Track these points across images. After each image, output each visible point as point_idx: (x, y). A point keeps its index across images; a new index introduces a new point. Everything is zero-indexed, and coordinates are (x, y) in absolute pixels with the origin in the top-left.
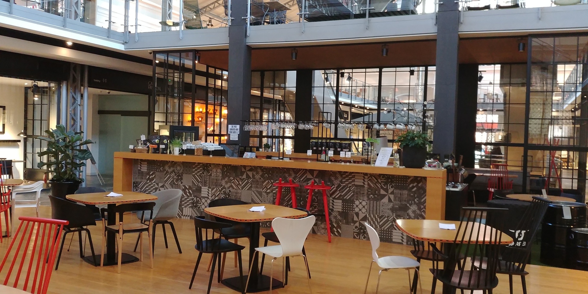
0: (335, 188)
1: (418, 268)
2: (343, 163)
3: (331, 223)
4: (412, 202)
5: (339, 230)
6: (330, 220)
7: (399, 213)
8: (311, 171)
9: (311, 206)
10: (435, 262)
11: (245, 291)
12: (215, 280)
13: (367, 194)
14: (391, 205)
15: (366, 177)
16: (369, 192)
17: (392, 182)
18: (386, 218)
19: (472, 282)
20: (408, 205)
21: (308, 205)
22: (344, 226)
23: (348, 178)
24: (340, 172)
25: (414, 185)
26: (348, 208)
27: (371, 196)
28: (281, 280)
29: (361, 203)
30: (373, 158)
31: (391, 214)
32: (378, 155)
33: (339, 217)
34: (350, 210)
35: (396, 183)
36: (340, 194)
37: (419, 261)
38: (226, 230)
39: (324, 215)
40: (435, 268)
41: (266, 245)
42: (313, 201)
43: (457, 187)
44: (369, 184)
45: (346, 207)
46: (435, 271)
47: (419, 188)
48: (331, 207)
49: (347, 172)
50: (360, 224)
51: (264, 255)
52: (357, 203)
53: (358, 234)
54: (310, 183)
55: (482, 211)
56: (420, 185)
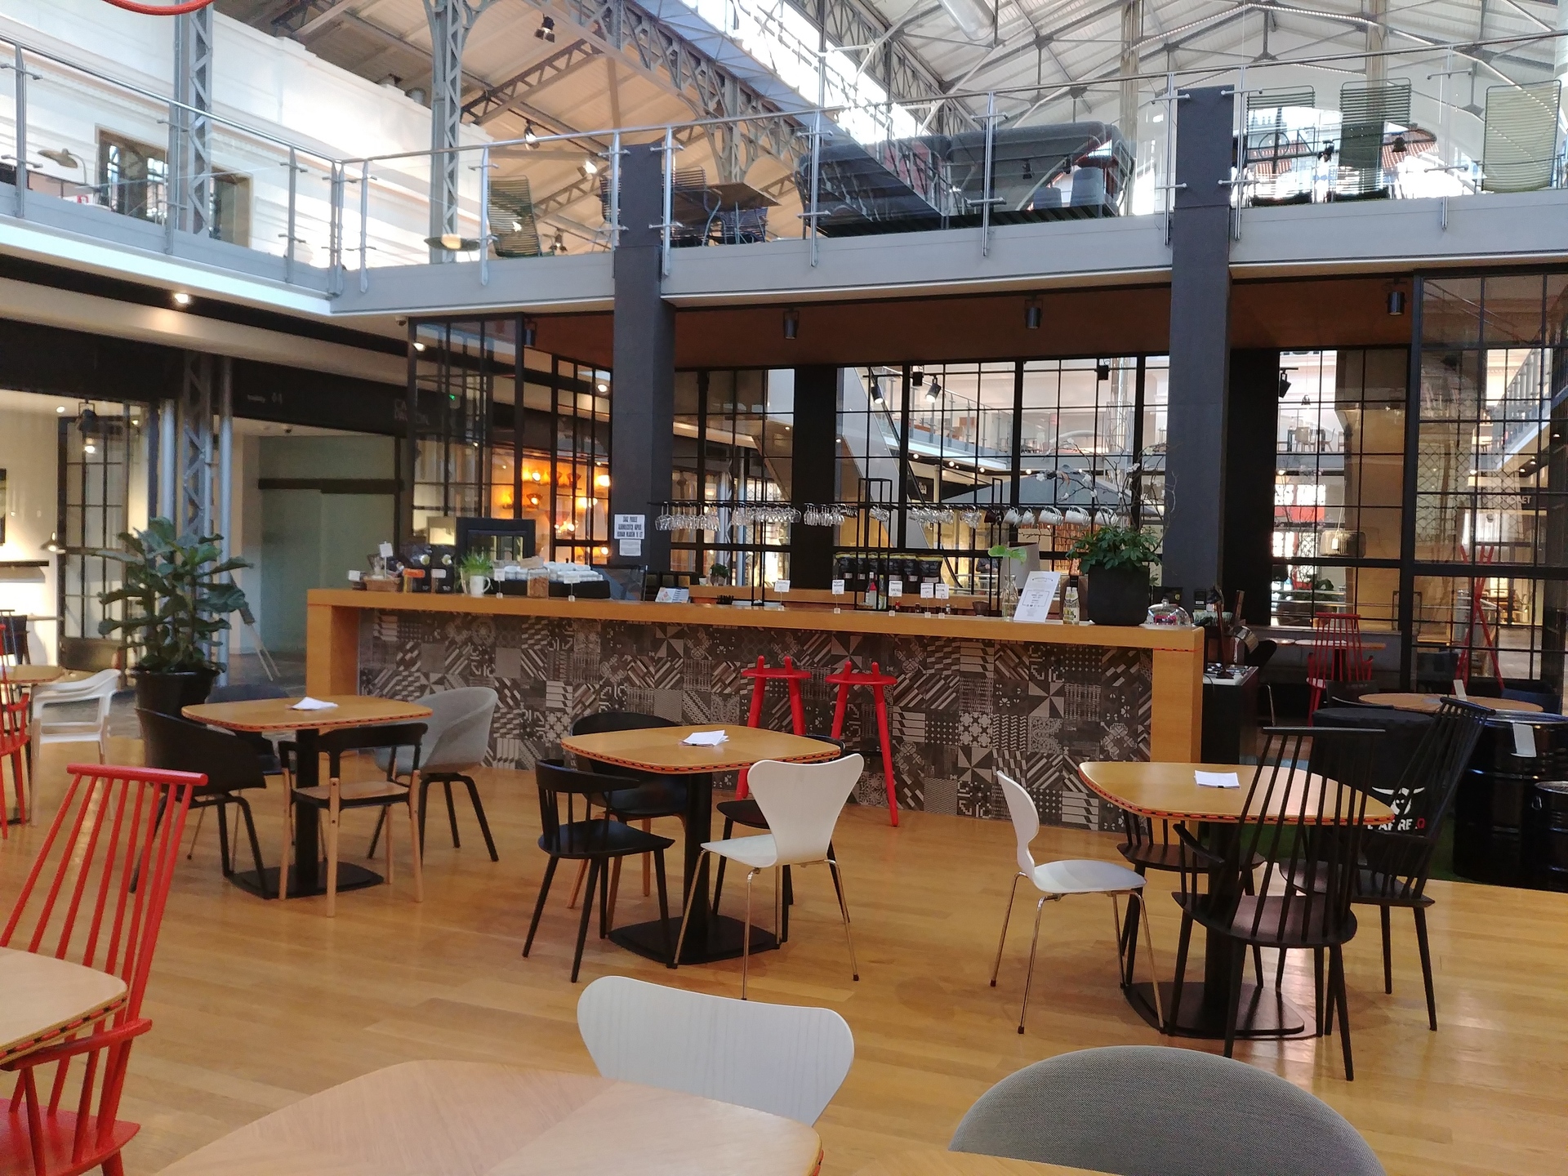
0: (907, 681)
1: (1140, 890)
2: (928, 615)
3: (898, 776)
4: (1112, 717)
5: (918, 792)
6: (894, 766)
7: (1078, 746)
8: (843, 637)
9: (844, 729)
10: (1189, 876)
11: (676, 961)
12: (593, 933)
13: (994, 695)
14: (1057, 724)
15: (991, 651)
16: (999, 689)
17: (1059, 663)
18: (1044, 761)
19: (1288, 927)
20: (1102, 724)
21: (836, 725)
22: (931, 784)
23: (941, 654)
24: (920, 638)
25: (1119, 670)
26: (941, 733)
27: (1005, 700)
28: (772, 930)
29: (976, 720)
30: (1008, 601)
31: (1058, 751)
32: (1020, 591)
33: (918, 759)
34: (948, 740)
35: (1070, 666)
36: (920, 697)
37: (1140, 870)
38: (621, 795)
39: (880, 754)
40: (1189, 890)
41: (727, 836)
42: (848, 716)
43: (1230, 676)
44: (997, 670)
45: (936, 732)
46: (1189, 899)
47: (1131, 680)
48: (896, 733)
49: (938, 638)
50: (975, 775)
51: (723, 860)
52: (966, 719)
53: (971, 803)
54: (840, 668)
55: (1300, 736)
56: (1133, 670)
